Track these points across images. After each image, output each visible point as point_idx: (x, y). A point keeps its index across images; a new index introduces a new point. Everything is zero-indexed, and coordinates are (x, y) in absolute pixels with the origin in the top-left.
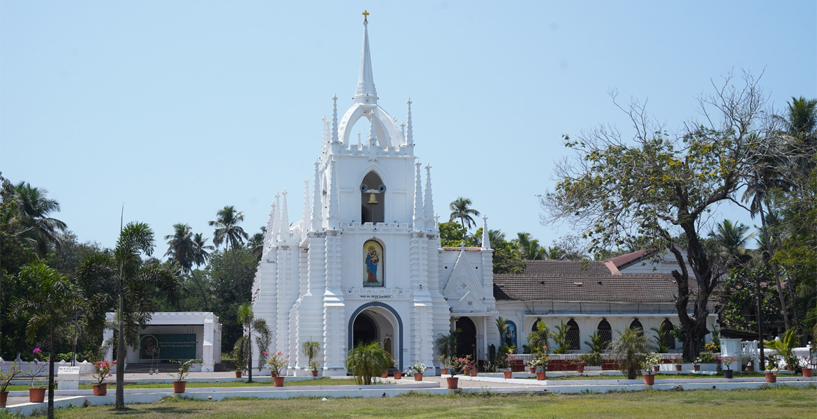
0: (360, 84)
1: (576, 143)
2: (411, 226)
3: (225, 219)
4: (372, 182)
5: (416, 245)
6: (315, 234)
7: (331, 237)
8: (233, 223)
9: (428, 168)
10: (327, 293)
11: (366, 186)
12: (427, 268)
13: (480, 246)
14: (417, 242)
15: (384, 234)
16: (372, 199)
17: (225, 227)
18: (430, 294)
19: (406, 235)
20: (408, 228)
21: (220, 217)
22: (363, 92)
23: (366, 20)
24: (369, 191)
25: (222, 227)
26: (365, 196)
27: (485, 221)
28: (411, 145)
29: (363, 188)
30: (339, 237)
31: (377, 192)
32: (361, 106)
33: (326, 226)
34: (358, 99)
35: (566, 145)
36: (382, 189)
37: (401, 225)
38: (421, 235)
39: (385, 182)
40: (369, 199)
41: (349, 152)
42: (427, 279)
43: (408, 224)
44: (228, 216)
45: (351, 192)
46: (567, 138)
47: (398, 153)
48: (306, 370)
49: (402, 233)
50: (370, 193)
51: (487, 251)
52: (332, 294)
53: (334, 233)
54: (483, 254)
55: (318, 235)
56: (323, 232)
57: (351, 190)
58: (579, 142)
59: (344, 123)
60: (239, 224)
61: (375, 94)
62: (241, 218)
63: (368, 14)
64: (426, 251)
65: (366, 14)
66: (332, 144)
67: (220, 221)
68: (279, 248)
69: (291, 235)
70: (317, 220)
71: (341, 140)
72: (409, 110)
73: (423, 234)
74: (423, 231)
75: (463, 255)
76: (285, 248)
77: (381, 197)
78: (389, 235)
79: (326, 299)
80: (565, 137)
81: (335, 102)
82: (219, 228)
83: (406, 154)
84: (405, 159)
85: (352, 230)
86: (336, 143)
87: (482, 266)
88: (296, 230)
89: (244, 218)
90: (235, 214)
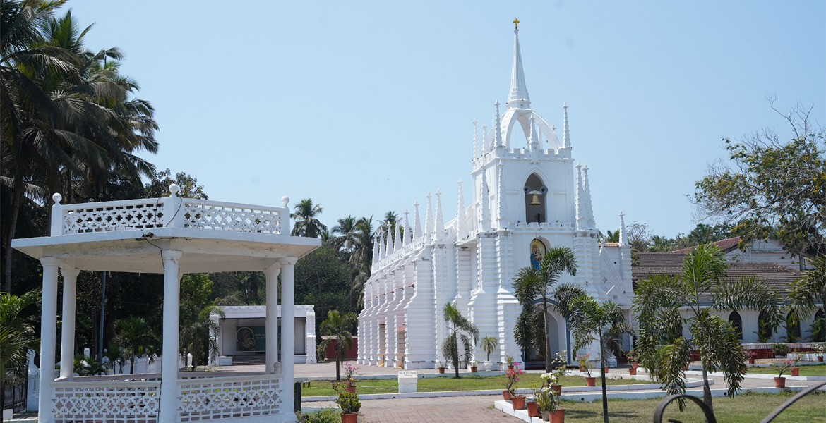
0: (514, 90)
1: (738, 146)
2: (573, 225)
3: (303, 213)
4: (535, 184)
5: (581, 244)
6: (486, 234)
7: (503, 237)
8: (311, 216)
9: (585, 170)
10: (501, 290)
11: (529, 187)
12: (591, 265)
13: (618, 241)
14: (581, 241)
15: (549, 234)
16: (535, 200)
17: (304, 220)
18: (596, 290)
19: (570, 234)
20: (570, 227)
21: (298, 209)
22: (517, 97)
23: (516, 28)
24: (531, 193)
25: (300, 219)
26: (529, 198)
27: (622, 218)
28: (569, 148)
29: (526, 190)
30: (510, 237)
31: (539, 193)
32: (517, 111)
33: (496, 226)
34: (512, 104)
35: (728, 148)
36: (543, 190)
37: (564, 224)
38: (585, 234)
39: (546, 183)
40: (532, 201)
41: (512, 155)
42: (592, 276)
43: (570, 224)
44: (306, 208)
45: (515, 194)
46: (728, 142)
47: (557, 156)
48: (486, 364)
49: (565, 232)
50: (533, 195)
51: (626, 247)
52: (507, 292)
53: (506, 234)
54: (622, 250)
55: (488, 235)
56: (492, 232)
57: (516, 192)
58: (740, 146)
59: (504, 127)
60: (318, 217)
61: (528, 98)
62: (320, 210)
63: (518, 22)
64: (590, 249)
65: (516, 22)
66: (497, 148)
67: (298, 213)
68: (436, 246)
69: (447, 234)
70: (486, 220)
71: (504, 144)
72: (566, 115)
73: (587, 233)
74: (587, 231)
75: (603, 251)
76: (441, 246)
77: (542, 198)
78: (553, 234)
79: (499, 296)
80: (725, 141)
81: (497, 107)
82: (298, 221)
83: (564, 157)
84: (564, 161)
85: (520, 230)
86: (500, 147)
87: (621, 261)
88: (451, 229)
89: (323, 210)
90: (313, 207)
